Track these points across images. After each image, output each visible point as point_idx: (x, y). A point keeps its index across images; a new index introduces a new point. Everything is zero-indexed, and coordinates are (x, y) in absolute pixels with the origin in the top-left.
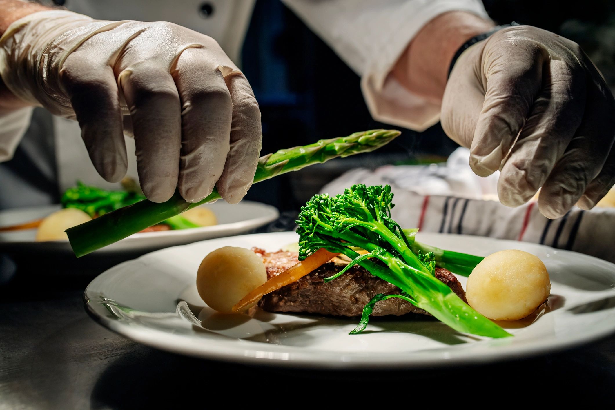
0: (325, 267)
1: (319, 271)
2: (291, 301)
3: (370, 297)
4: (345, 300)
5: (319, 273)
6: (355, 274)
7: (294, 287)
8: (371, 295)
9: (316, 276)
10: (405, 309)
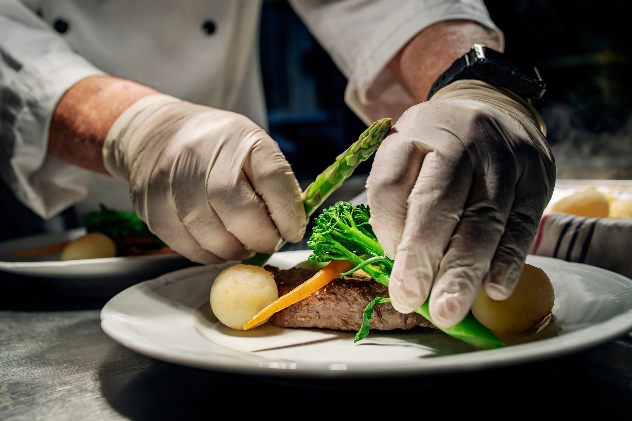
0: (334, 283)
1: (328, 286)
2: (301, 317)
3: (377, 311)
4: (353, 315)
5: (328, 289)
6: (362, 289)
7: (304, 303)
8: (378, 310)
9: (324, 291)
10: (412, 323)
